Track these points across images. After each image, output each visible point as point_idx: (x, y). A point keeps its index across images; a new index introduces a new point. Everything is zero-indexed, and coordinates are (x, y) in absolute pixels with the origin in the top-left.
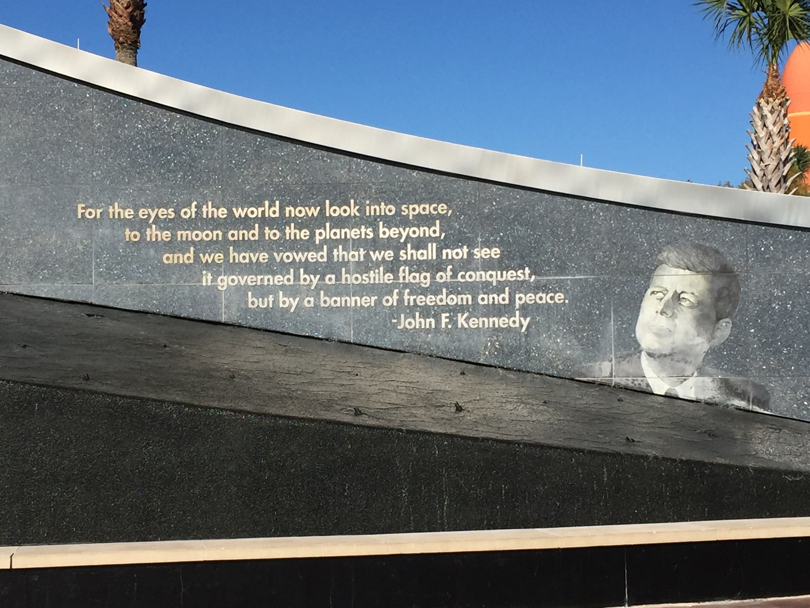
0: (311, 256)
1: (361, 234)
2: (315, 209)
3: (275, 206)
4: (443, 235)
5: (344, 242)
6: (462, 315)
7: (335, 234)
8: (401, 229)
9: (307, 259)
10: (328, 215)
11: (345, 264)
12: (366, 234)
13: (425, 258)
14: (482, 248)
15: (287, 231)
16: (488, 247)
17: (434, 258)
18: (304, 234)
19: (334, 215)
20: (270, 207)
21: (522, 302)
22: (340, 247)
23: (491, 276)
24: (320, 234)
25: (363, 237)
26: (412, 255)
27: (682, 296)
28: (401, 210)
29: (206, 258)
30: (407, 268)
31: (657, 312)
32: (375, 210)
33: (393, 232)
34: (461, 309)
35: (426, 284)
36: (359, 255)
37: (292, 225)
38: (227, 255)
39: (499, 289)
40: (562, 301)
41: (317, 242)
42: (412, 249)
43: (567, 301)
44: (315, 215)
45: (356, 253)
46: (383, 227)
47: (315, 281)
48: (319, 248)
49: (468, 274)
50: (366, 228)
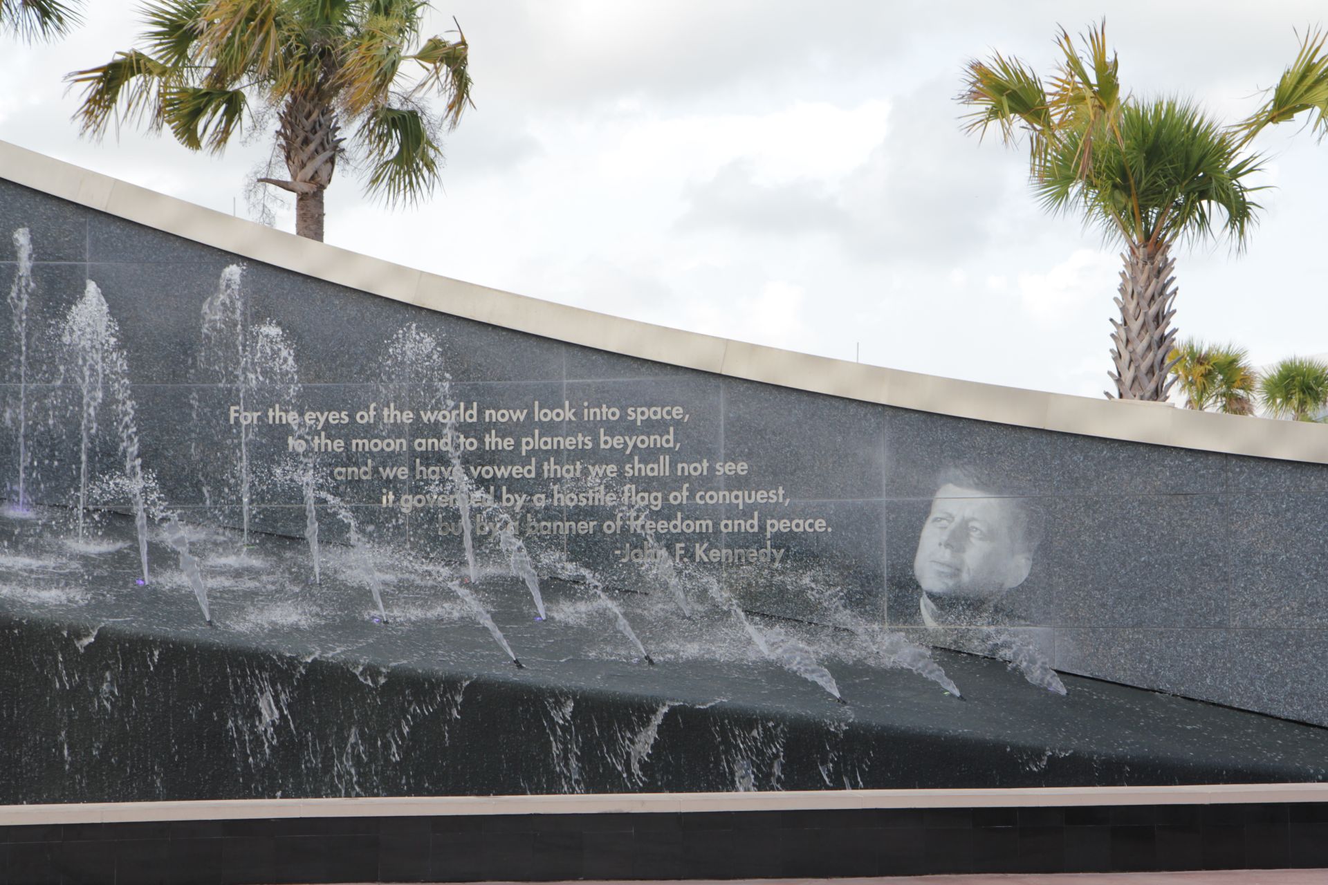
0: (516, 471)
1: (577, 444)
2: (522, 412)
3: (472, 409)
4: (678, 445)
5: (557, 453)
6: (701, 546)
7: (546, 443)
8: (627, 438)
9: (510, 474)
10: (536, 419)
11: (557, 480)
12: (584, 443)
13: (656, 473)
14: (726, 462)
15: (487, 439)
16: (733, 460)
17: (667, 474)
18: (507, 444)
19: (543, 419)
20: (465, 410)
21: (776, 529)
22: (552, 460)
23: (737, 497)
24: (528, 443)
25: (580, 447)
26: (640, 469)
27: (971, 524)
28: (627, 414)
29: (388, 473)
30: (634, 486)
31: (940, 544)
32: (595, 413)
33: (617, 442)
34: (701, 537)
35: (656, 506)
36: (575, 470)
37: (493, 432)
38: (412, 469)
39: (746, 514)
40: (823, 529)
41: (524, 453)
42: (640, 462)
43: (830, 530)
44: (522, 419)
45: (571, 468)
46: (605, 435)
47: (520, 503)
48: (525, 462)
49: (709, 493)
50: (584, 436)
